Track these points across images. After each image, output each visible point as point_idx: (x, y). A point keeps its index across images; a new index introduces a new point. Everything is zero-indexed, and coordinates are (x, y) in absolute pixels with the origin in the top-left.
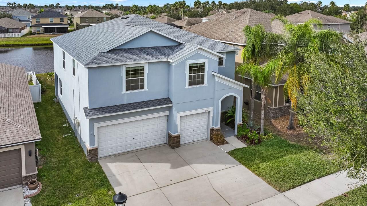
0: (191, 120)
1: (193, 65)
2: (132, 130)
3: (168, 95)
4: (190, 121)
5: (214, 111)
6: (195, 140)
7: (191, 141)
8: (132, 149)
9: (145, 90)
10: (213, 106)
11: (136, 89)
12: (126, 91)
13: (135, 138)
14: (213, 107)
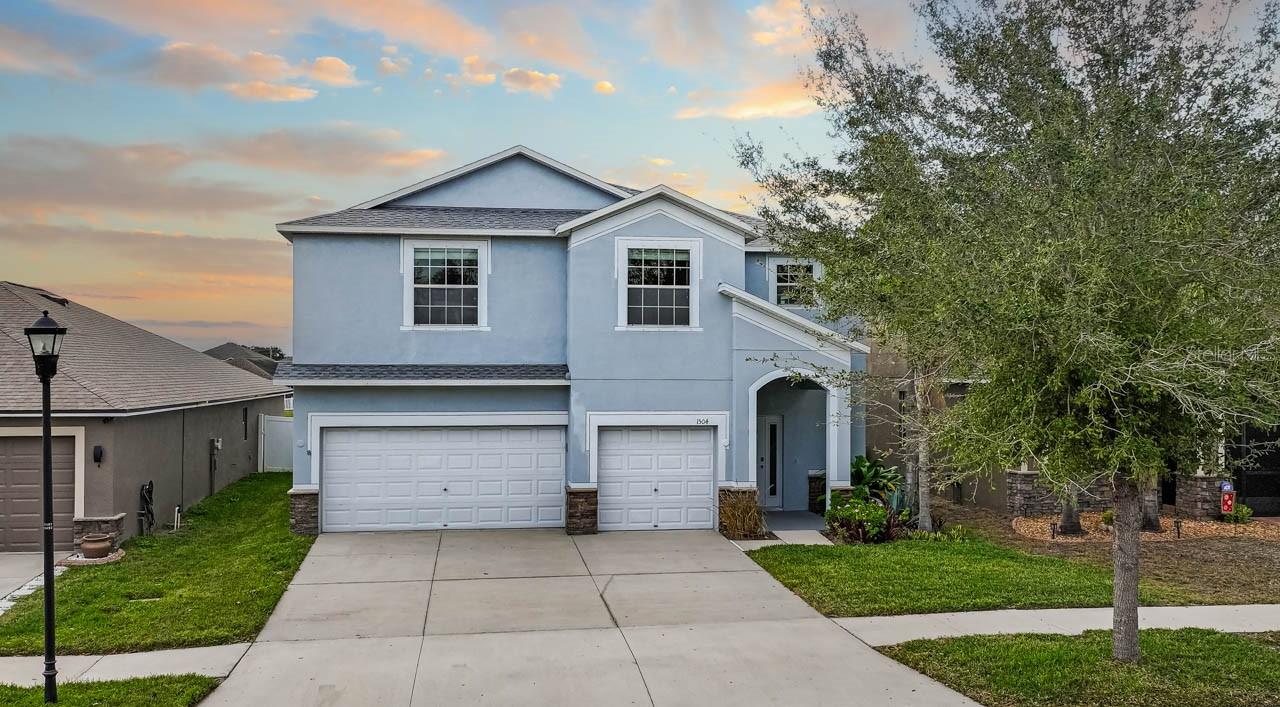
0: (650, 452)
1: (644, 256)
2: (441, 459)
3: (564, 355)
4: (641, 452)
5: (731, 425)
6: (662, 526)
7: (650, 526)
8: (438, 525)
9: (481, 329)
10: (729, 409)
11: (452, 321)
12: (415, 323)
13: (451, 490)
14: (728, 413)
